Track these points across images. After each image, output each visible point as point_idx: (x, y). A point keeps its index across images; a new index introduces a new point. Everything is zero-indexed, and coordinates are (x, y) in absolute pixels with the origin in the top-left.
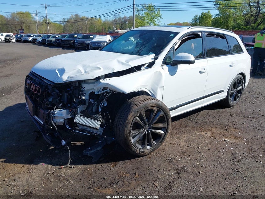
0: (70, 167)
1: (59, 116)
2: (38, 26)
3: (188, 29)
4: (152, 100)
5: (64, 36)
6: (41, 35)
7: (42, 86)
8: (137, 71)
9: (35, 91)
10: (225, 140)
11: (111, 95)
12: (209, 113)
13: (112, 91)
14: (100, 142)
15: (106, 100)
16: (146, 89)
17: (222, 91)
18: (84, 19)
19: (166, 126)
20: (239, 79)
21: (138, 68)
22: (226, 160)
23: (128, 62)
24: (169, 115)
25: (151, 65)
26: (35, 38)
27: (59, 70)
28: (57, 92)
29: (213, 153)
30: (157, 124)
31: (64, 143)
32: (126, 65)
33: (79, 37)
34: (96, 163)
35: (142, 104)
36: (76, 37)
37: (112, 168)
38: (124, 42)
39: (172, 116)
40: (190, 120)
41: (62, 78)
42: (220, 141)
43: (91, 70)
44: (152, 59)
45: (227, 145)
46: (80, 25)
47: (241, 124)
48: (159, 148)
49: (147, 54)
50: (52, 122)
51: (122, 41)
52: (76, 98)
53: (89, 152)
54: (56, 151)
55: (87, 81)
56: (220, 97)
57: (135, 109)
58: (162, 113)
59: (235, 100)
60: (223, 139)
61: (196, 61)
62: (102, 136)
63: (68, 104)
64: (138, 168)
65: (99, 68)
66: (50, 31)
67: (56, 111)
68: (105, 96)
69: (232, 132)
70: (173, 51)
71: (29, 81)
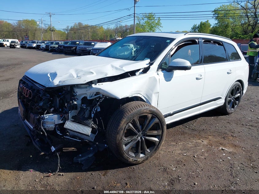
0: (58, 175)
1: (50, 121)
2: (42, 33)
3: (185, 35)
4: (146, 106)
5: (66, 43)
6: (44, 42)
7: (33, 90)
8: (131, 76)
9: (26, 95)
10: (222, 149)
11: (104, 100)
12: (207, 120)
13: (104, 96)
14: (91, 148)
15: (99, 105)
16: (141, 94)
17: (220, 98)
18: (87, 27)
19: (161, 133)
20: (237, 86)
21: (133, 73)
22: (223, 170)
23: (122, 67)
24: (164, 122)
25: (146, 70)
26: (39, 44)
27: (51, 74)
28: (48, 97)
29: (209, 162)
30: (151, 131)
31: (53, 149)
32: (119, 69)
33: (80, 44)
34: (86, 171)
35: (135, 110)
36: (78, 44)
37: (103, 177)
38: (120, 48)
39: (167, 123)
40: (187, 127)
41: (53, 83)
42: (217, 150)
43: (84, 74)
44: (147, 64)
45: (224, 154)
46: (83, 33)
47: (239, 132)
48: (153, 157)
49: (142, 59)
50: (42, 128)
51: (118, 47)
52: (68, 103)
53: (80, 159)
54: (47, 157)
55: (79, 86)
56: (217, 104)
57: (128, 115)
58: (156, 120)
59: (233, 107)
60: (221, 148)
61: (192, 67)
62: (94, 143)
63: (60, 108)
64: (130, 178)
65: (92, 73)
66: (54, 38)
67: (47, 116)
68: (98, 101)
69: (229, 140)
70: (168, 57)
71: (21, 85)
